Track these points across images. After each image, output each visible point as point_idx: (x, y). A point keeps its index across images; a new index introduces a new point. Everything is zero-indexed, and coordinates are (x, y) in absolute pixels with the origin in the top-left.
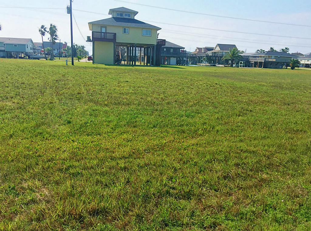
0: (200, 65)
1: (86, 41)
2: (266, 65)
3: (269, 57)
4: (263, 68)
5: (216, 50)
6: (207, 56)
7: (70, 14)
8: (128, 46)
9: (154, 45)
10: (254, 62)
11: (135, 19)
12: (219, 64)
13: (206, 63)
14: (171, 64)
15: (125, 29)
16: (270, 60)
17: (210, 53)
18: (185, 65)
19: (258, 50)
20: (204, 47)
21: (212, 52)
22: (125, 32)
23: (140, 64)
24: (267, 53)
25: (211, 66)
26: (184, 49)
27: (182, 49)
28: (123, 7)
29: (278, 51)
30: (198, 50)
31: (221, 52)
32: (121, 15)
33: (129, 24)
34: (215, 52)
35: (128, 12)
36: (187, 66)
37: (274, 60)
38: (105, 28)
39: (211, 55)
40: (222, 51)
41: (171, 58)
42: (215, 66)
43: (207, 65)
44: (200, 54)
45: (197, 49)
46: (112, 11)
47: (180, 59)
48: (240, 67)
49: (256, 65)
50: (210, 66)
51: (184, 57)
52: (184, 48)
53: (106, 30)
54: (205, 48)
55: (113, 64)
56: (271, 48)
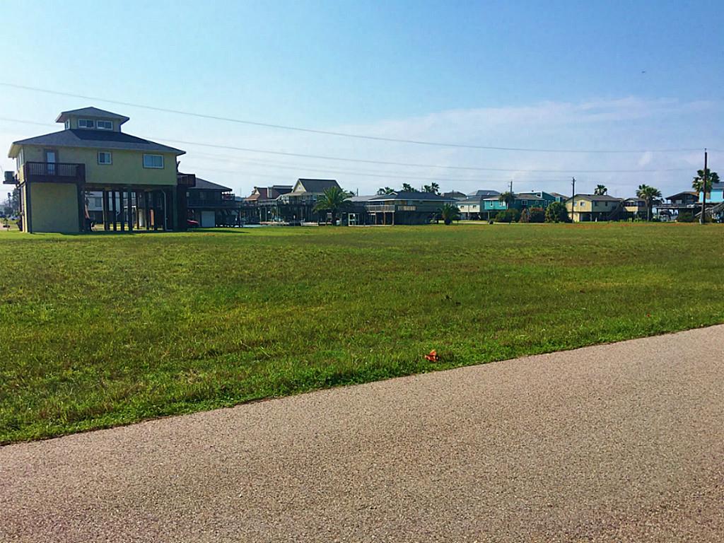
0: (267, 225)
1: (4, 183)
2: (399, 218)
3: (404, 204)
4: (395, 224)
5: (296, 191)
6: (280, 205)
9: (172, 186)
10: (377, 213)
11: (122, 131)
12: (306, 221)
13: (280, 220)
14: (203, 226)
15: (103, 155)
16: (406, 208)
17: (285, 198)
18: (234, 225)
19: (381, 190)
20: (271, 186)
21: (290, 197)
22: (102, 161)
24: (398, 196)
25: (291, 225)
26: (231, 193)
27: (226, 193)
28: (92, 108)
29: (418, 190)
30: (257, 193)
31: (308, 196)
32: (90, 124)
33: (111, 144)
34: (296, 197)
35: (107, 119)
36: (239, 227)
37: (413, 209)
38: (53, 154)
39: (288, 202)
40: (310, 194)
41: (203, 212)
42: (300, 225)
43: (281, 225)
44: (264, 202)
45: (256, 191)
46: (64, 117)
47: (223, 213)
48: (351, 224)
49: (381, 219)
50: (288, 225)
51: (233, 209)
52: (231, 190)
53: (57, 158)
54: (272, 188)
55: (78, 230)
56: (405, 185)
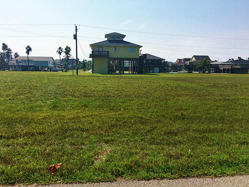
0: (180, 72)
1: (89, 57)
2: (233, 71)
3: (236, 65)
5: (192, 60)
6: (185, 65)
7: (75, 40)
8: (120, 60)
9: (137, 58)
10: (223, 69)
11: (123, 40)
12: (195, 71)
13: (185, 71)
14: (154, 72)
15: (116, 48)
16: (236, 67)
17: (188, 63)
18: (166, 72)
19: (230, 59)
20: (183, 58)
21: (189, 62)
22: (116, 50)
23: (129, 73)
24: (233, 62)
25: (188, 73)
26: (165, 61)
27: (163, 61)
28: (115, 32)
29: (245, 60)
30: (178, 61)
31: (196, 62)
32: (114, 38)
33: (119, 45)
34: (192, 62)
35: (118, 36)
36: (168, 73)
37: (240, 67)
38: (101, 48)
39: (189, 64)
40: (197, 61)
41: (155, 68)
42: (192, 73)
43: (185, 72)
44: (179, 64)
45: (178, 60)
46: (107, 36)
47: (162, 68)
48: (212, 73)
49: (224, 71)
50: (187, 73)
51: (165, 67)
52: (165, 60)
53: (102, 50)
54: (184, 59)
55: (107, 73)
56: (239, 58)
